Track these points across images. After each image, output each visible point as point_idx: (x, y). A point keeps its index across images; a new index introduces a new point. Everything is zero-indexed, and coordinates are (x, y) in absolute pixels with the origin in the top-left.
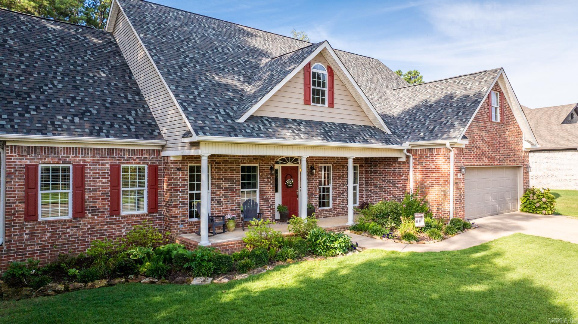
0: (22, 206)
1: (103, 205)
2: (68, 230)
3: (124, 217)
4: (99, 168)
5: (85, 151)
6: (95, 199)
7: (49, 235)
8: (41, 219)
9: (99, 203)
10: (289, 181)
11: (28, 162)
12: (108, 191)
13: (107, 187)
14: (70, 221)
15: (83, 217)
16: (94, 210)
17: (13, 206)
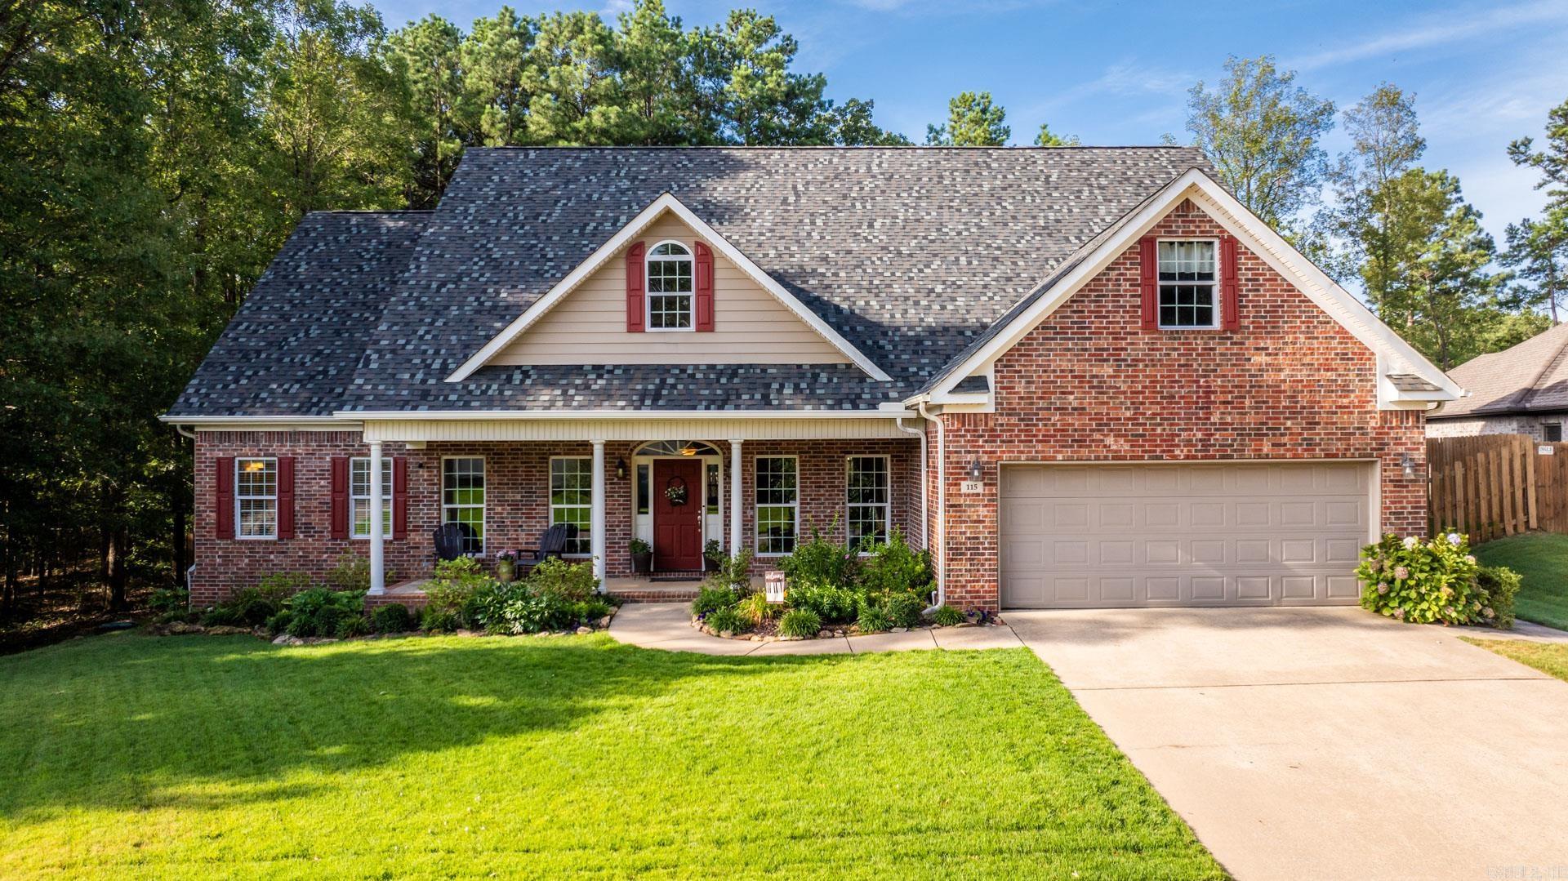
0: (213, 515)
1: (321, 521)
2: (272, 557)
3: (354, 543)
4: (314, 463)
5: (294, 436)
6: (309, 511)
7: (247, 560)
8: (239, 537)
9: (315, 518)
10: (672, 492)
11: (221, 455)
12: (328, 499)
13: (327, 491)
14: (274, 543)
15: (293, 538)
16: (308, 527)
17: (204, 515)
